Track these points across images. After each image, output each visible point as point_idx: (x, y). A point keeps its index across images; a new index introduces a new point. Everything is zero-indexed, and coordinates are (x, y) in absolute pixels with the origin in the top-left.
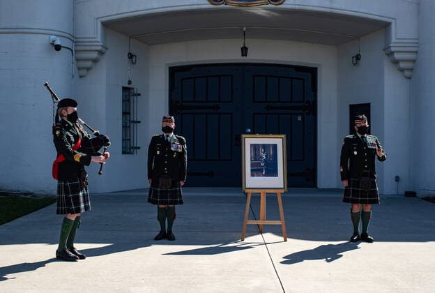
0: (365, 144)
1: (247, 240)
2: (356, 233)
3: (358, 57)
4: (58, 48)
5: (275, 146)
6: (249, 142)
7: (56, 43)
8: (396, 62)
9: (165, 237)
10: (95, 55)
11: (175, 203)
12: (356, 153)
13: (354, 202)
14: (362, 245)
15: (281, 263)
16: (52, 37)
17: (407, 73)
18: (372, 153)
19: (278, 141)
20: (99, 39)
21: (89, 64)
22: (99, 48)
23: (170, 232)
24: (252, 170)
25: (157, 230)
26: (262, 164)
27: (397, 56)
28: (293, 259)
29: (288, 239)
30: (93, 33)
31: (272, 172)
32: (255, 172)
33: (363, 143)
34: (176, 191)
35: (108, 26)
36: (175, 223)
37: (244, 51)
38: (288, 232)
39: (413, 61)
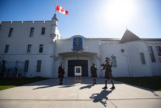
1: (75, 84)
2: (94, 83)
3: (93, 58)
4: (51, 57)
5: (80, 68)
6: (76, 67)
8: (98, 59)
9: (61, 84)
10: (57, 58)
11: (63, 78)
12: (93, 69)
13: (94, 77)
14: (95, 85)
15: (80, 89)
16: (51, 55)
17: (100, 60)
18: (96, 69)
19: (80, 67)
21: (56, 59)
23: (62, 83)
25: (59, 83)
27: (98, 58)
28: (82, 88)
30: (57, 55)
31: (79, 72)
32: (77, 72)
33: (94, 67)
35: (59, 54)
36: (63, 81)
37: (78, 58)
38: (82, 83)
39: (100, 58)
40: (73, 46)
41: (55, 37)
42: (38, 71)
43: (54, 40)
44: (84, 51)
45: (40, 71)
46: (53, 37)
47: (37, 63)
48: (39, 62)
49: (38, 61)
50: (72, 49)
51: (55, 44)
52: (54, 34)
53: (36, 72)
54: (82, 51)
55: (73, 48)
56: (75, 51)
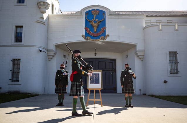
0: (129, 73)
1: (88, 106)
2: (127, 104)
3: (127, 56)
4: (41, 51)
5: (99, 74)
7: (40, 50)
8: (138, 56)
10: (53, 54)
11: (64, 93)
12: (126, 76)
13: (126, 93)
15: (97, 114)
16: (39, 48)
17: (142, 59)
18: (131, 76)
20: (54, 50)
21: (51, 57)
22: (54, 52)
24: (91, 82)
26: (94, 80)
27: (139, 54)
29: (103, 106)
30: (52, 48)
34: (64, 89)
35: (57, 46)
37: (96, 54)
38: (103, 104)
39: (143, 56)
40: (86, 29)
41: (47, 8)
42: (15, 81)
43: (45, 16)
44: (108, 39)
45: (18, 81)
46: (42, 10)
47: (11, 63)
48: (15, 63)
49: (14, 59)
50: (83, 36)
51: (46, 24)
52: (44, 3)
53: (10, 82)
54: (104, 39)
55: (86, 32)
56: (88, 39)
